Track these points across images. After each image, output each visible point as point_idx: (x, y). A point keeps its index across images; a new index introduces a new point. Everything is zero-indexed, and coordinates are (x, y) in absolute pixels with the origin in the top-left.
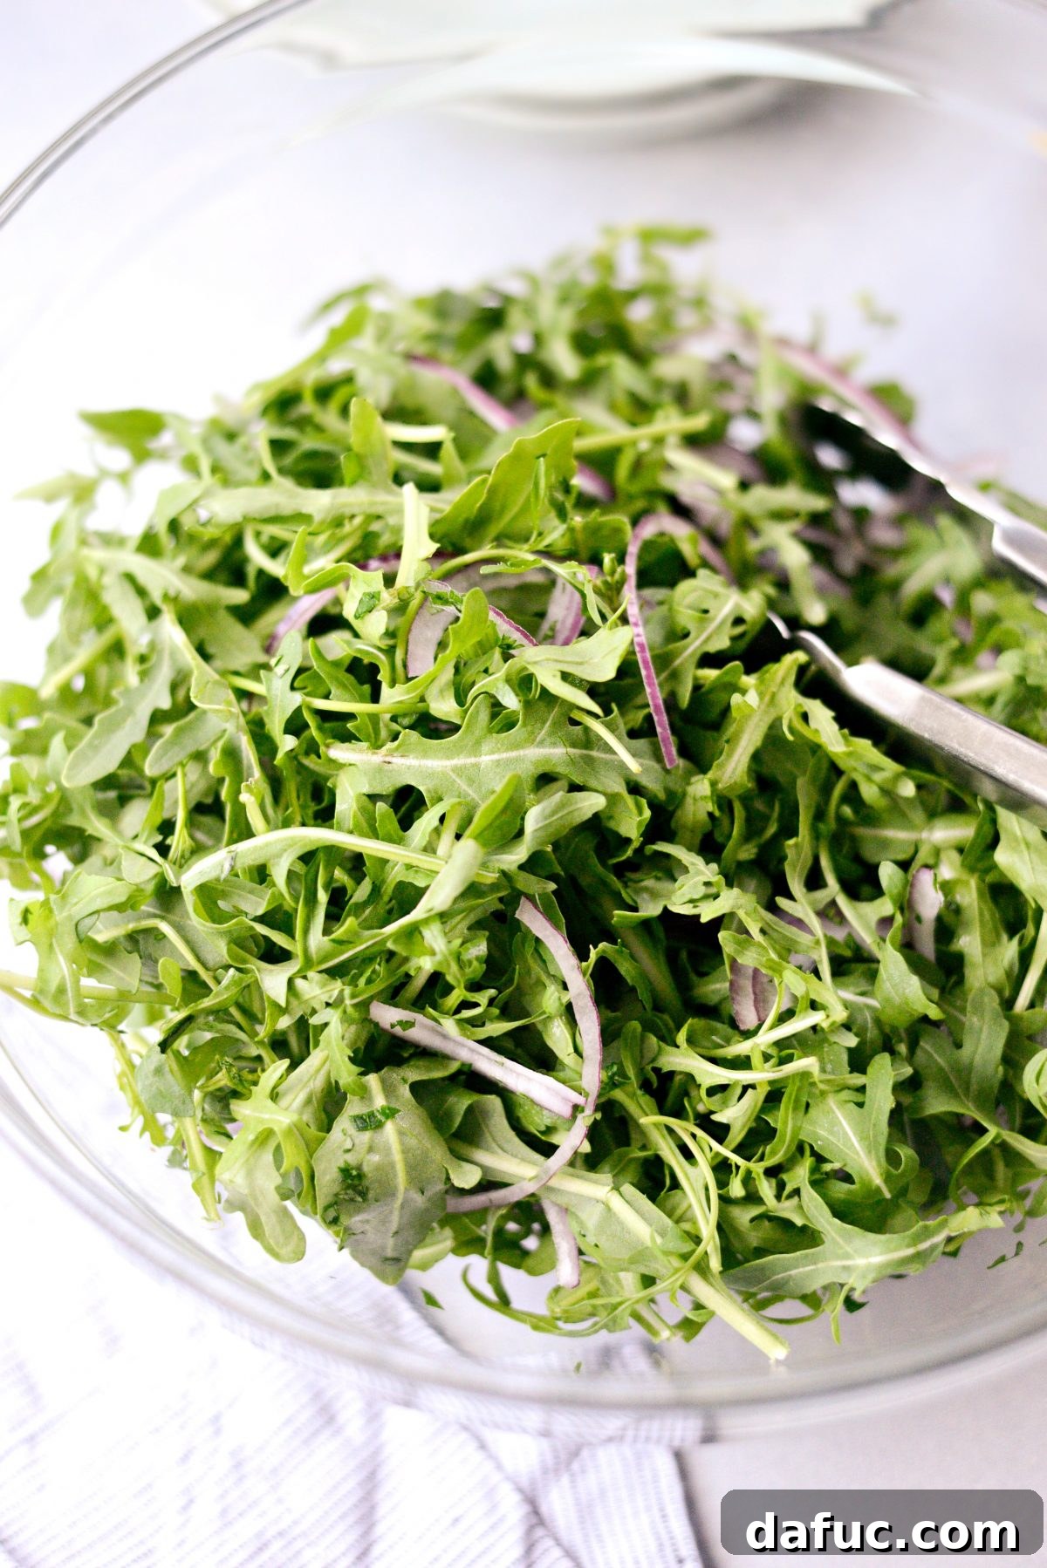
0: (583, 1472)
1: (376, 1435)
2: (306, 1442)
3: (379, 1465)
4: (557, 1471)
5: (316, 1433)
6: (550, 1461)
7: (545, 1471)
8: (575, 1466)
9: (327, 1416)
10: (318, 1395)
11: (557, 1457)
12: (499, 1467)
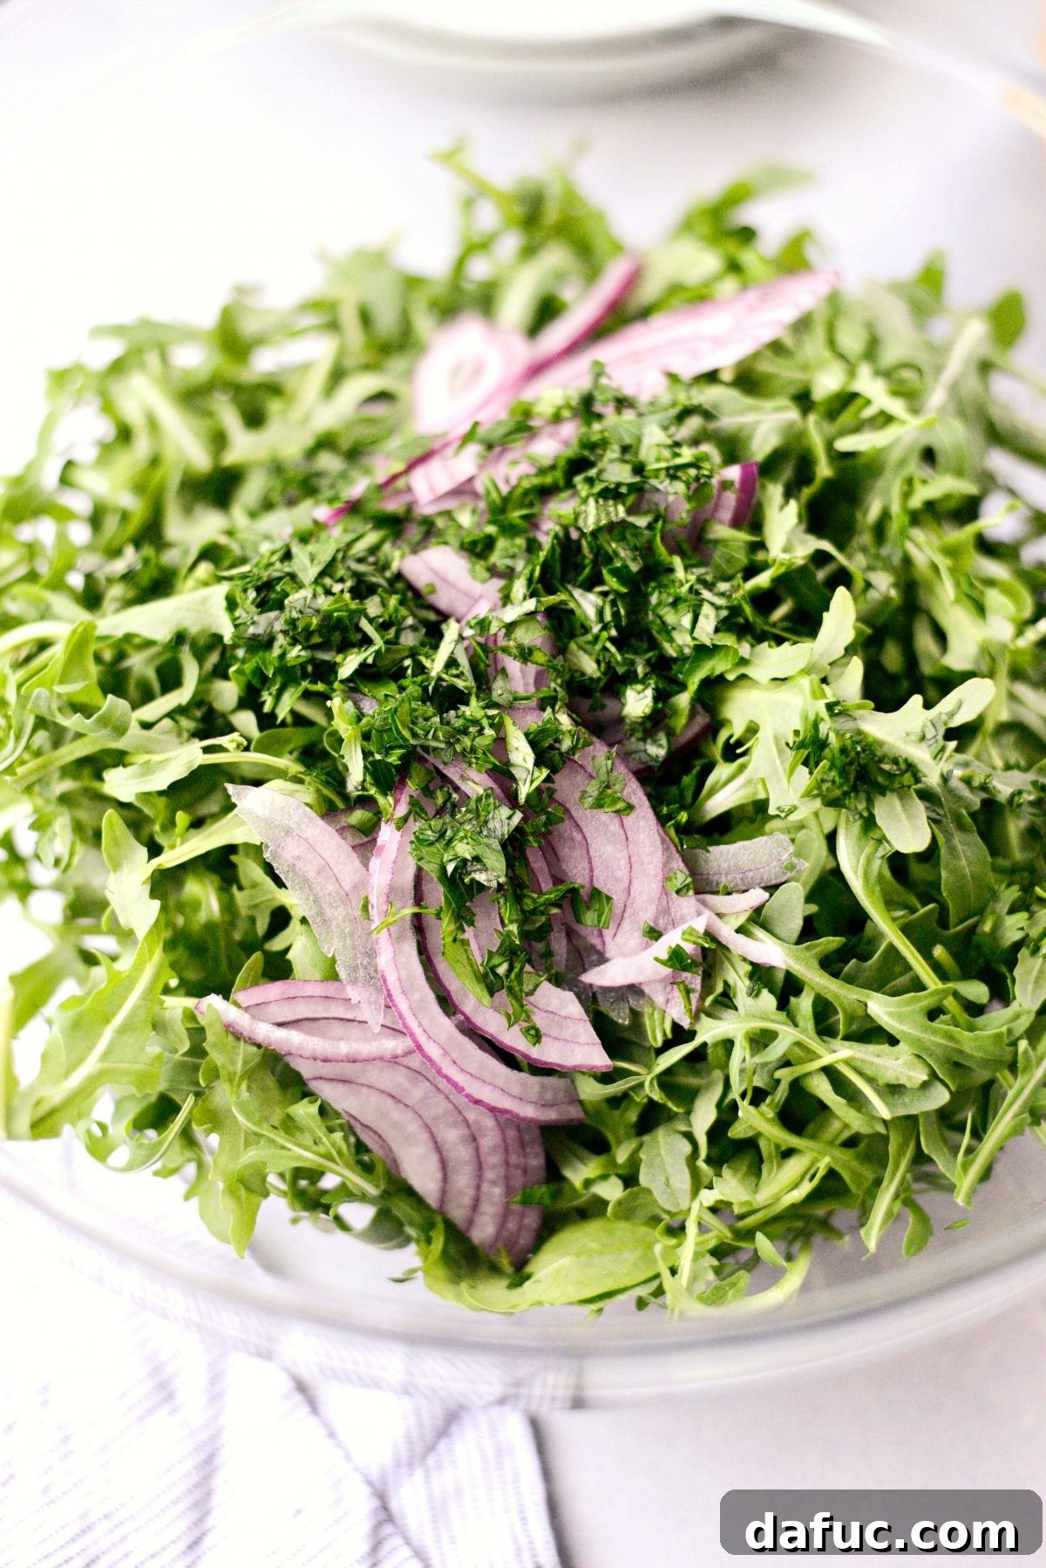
0: (439, 1467)
1: (216, 1416)
2: (141, 1419)
3: (217, 1449)
4: (410, 1465)
5: (151, 1411)
6: (404, 1454)
7: (398, 1464)
8: (431, 1460)
9: (165, 1392)
10: (156, 1370)
11: (411, 1450)
12: (348, 1457)
